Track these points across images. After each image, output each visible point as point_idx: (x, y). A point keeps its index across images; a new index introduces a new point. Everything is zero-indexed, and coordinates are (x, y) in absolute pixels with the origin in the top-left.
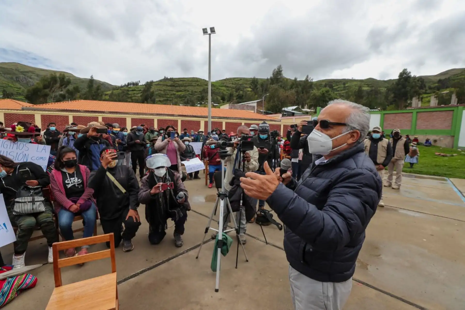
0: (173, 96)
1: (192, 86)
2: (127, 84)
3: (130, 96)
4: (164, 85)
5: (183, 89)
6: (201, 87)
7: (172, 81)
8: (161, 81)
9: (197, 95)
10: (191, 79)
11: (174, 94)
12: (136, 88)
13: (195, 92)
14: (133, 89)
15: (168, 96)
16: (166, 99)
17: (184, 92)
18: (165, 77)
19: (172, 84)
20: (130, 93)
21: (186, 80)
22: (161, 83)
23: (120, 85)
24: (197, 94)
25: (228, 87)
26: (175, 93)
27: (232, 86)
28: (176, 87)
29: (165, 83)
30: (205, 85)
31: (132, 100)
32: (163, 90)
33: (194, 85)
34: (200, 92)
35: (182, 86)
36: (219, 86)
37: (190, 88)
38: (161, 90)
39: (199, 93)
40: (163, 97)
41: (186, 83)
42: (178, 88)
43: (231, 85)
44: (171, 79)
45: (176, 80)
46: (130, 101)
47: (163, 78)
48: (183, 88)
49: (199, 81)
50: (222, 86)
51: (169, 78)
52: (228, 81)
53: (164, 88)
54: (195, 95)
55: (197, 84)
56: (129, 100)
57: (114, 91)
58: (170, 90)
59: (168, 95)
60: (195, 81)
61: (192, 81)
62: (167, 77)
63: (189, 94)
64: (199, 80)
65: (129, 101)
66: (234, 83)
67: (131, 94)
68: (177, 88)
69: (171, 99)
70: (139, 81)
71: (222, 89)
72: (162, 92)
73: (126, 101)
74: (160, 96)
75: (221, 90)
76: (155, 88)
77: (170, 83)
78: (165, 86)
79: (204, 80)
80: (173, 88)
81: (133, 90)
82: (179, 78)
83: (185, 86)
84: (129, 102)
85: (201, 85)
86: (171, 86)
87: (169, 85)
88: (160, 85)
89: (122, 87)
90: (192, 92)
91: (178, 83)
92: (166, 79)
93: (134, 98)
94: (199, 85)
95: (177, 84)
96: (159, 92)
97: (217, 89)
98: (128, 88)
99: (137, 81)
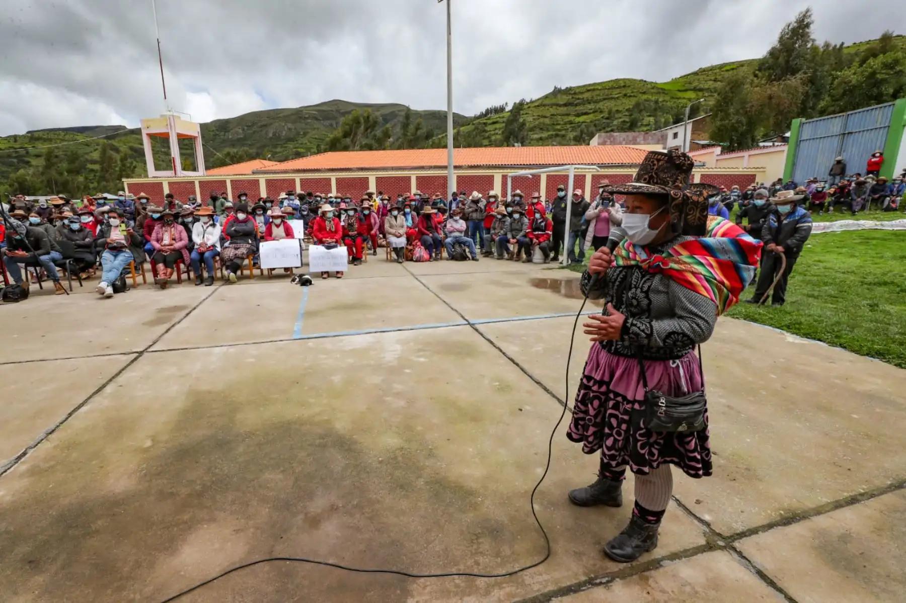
0: (568, 126)
1: (612, 98)
2: (484, 112)
3: (487, 134)
4: (552, 105)
5: (591, 109)
6: (631, 98)
7: (570, 94)
8: (546, 97)
9: (620, 118)
10: (612, 83)
11: (571, 123)
12: (499, 117)
13: (618, 111)
14: (495, 120)
15: (559, 127)
16: (554, 133)
17: (591, 116)
18: (555, 88)
19: (569, 99)
20: (488, 128)
21: (600, 88)
22: (547, 102)
23: (473, 115)
24: (620, 115)
25: (701, 90)
26: (571, 118)
27: (712, 87)
28: (576, 105)
29: (554, 101)
30: (641, 93)
31: (490, 141)
32: (548, 115)
33: (617, 96)
34: (628, 110)
35: (590, 103)
36: (679, 91)
37: (606, 106)
38: (545, 117)
39: (627, 113)
40: (548, 130)
41: (599, 95)
42: (580, 108)
43: (711, 84)
44: (568, 91)
45: (577, 91)
46: (487, 144)
47: (551, 90)
48: (592, 106)
49: (629, 86)
50: (686, 90)
51: (563, 88)
52: (705, 76)
53: (553, 111)
54: (616, 119)
55: (624, 92)
56: (486, 142)
57: (462, 129)
58: (563, 115)
59: (559, 124)
60: (619, 87)
61: (613, 88)
62: (559, 87)
63: (602, 117)
64: (628, 83)
65: (485, 144)
66: (719, 78)
67: (490, 131)
68: (577, 108)
69: (563, 132)
70: (506, 104)
71: (684, 98)
72: (547, 121)
73: (480, 145)
74: (541, 129)
75: (680, 101)
76: (534, 114)
77: (563, 99)
78: (554, 107)
79: (641, 81)
80: (571, 109)
81: (494, 123)
82: (584, 86)
83: (596, 102)
84: (486, 146)
85: (632, 94)
86: (565, 105)
87: (562, 103)
88: (544, 105)
89: (476, 118)
90: (610, 112)
91: (581, 96)
92: (557, 92)
93: (493, 138)
94: (628, 95)
95: (579, 99)
96: (542, 120)
97: (672, 98)
98: (486, 119)
99: (502, 104)
